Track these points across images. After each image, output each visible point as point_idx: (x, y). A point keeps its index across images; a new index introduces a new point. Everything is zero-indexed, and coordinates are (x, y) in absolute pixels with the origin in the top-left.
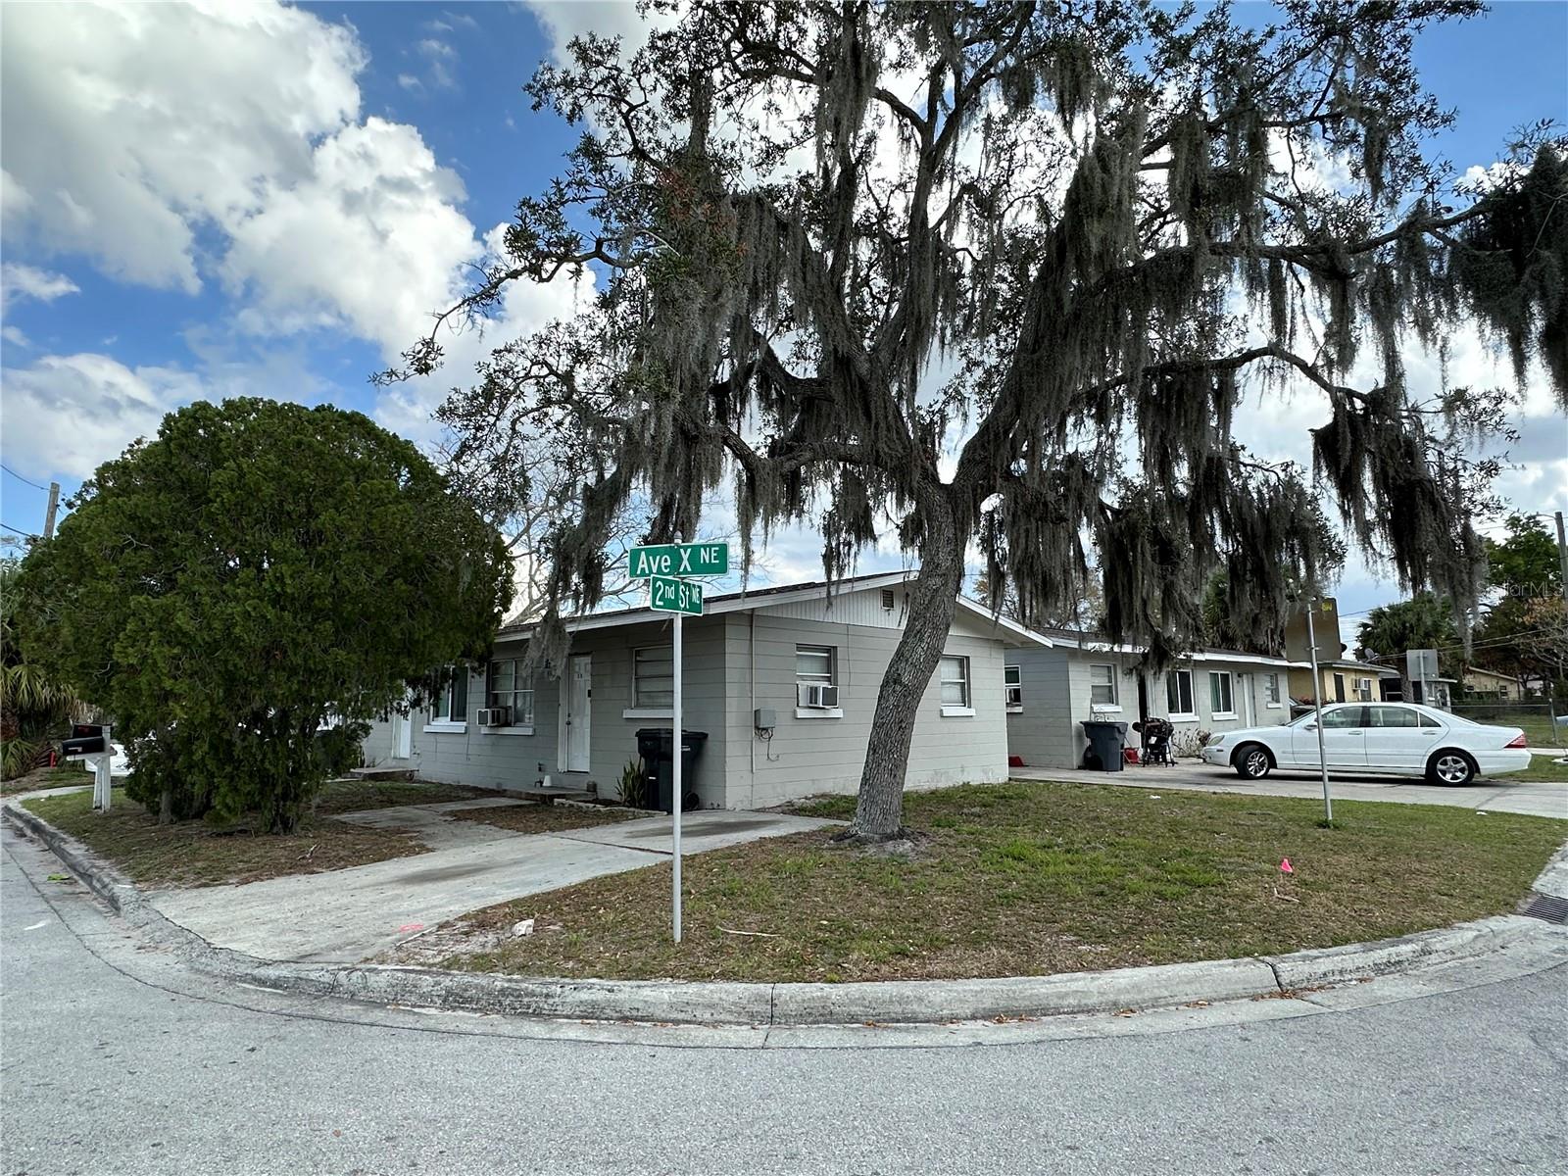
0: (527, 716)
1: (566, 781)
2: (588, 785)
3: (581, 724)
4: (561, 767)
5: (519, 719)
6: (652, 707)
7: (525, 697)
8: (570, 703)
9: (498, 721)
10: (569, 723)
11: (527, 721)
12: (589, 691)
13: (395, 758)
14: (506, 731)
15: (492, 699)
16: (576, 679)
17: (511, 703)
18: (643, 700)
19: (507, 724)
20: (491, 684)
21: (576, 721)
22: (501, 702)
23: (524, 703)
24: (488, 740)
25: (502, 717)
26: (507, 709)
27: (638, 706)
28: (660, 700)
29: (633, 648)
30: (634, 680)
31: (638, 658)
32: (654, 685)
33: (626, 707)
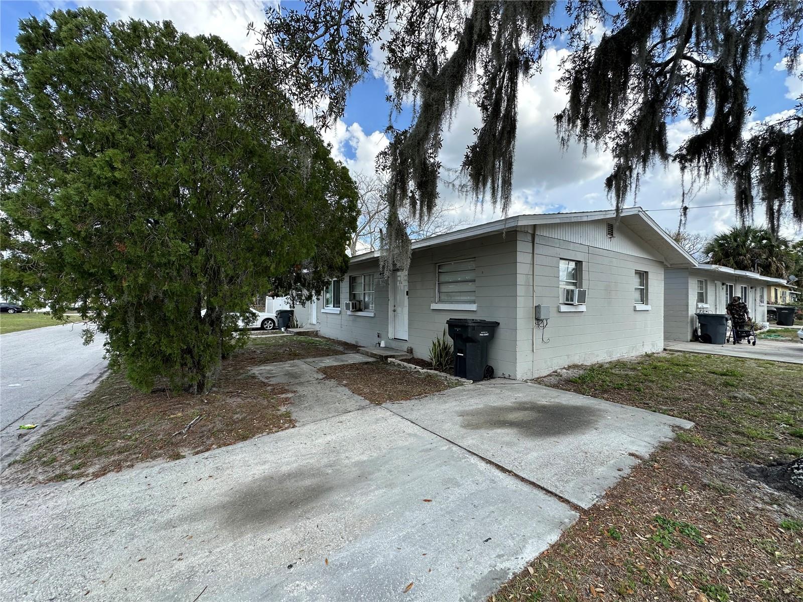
0: (371, 305)
1: (394, 345)
2: (408, 350)
3: (402, 312)
4: (391, 336)
5: (366, 307)
6: (451, 302)
7: (369, 296)
8: (395, 299)
9: (356, 308)
10: (394, 311)
11: (371, 308)
12: (407, 292)
13: (310, 324)
14: (360, 314)
15: (353, 296)
16: (398, 285)
17: (362, 298)
18: (443, 297)
19: (360, 310)
20: (352, 288)
21: (399, 310)
22: (357, 298)
23: (369, 299)
24: (351, 318)
25: (358, 306)
26: (360, 302)
27: (440, 301)
28: (456, 298)
29: (436, 263)
30: (437, 285)
31: (440, 271)
32: (452, 288)
33: (432, 302)
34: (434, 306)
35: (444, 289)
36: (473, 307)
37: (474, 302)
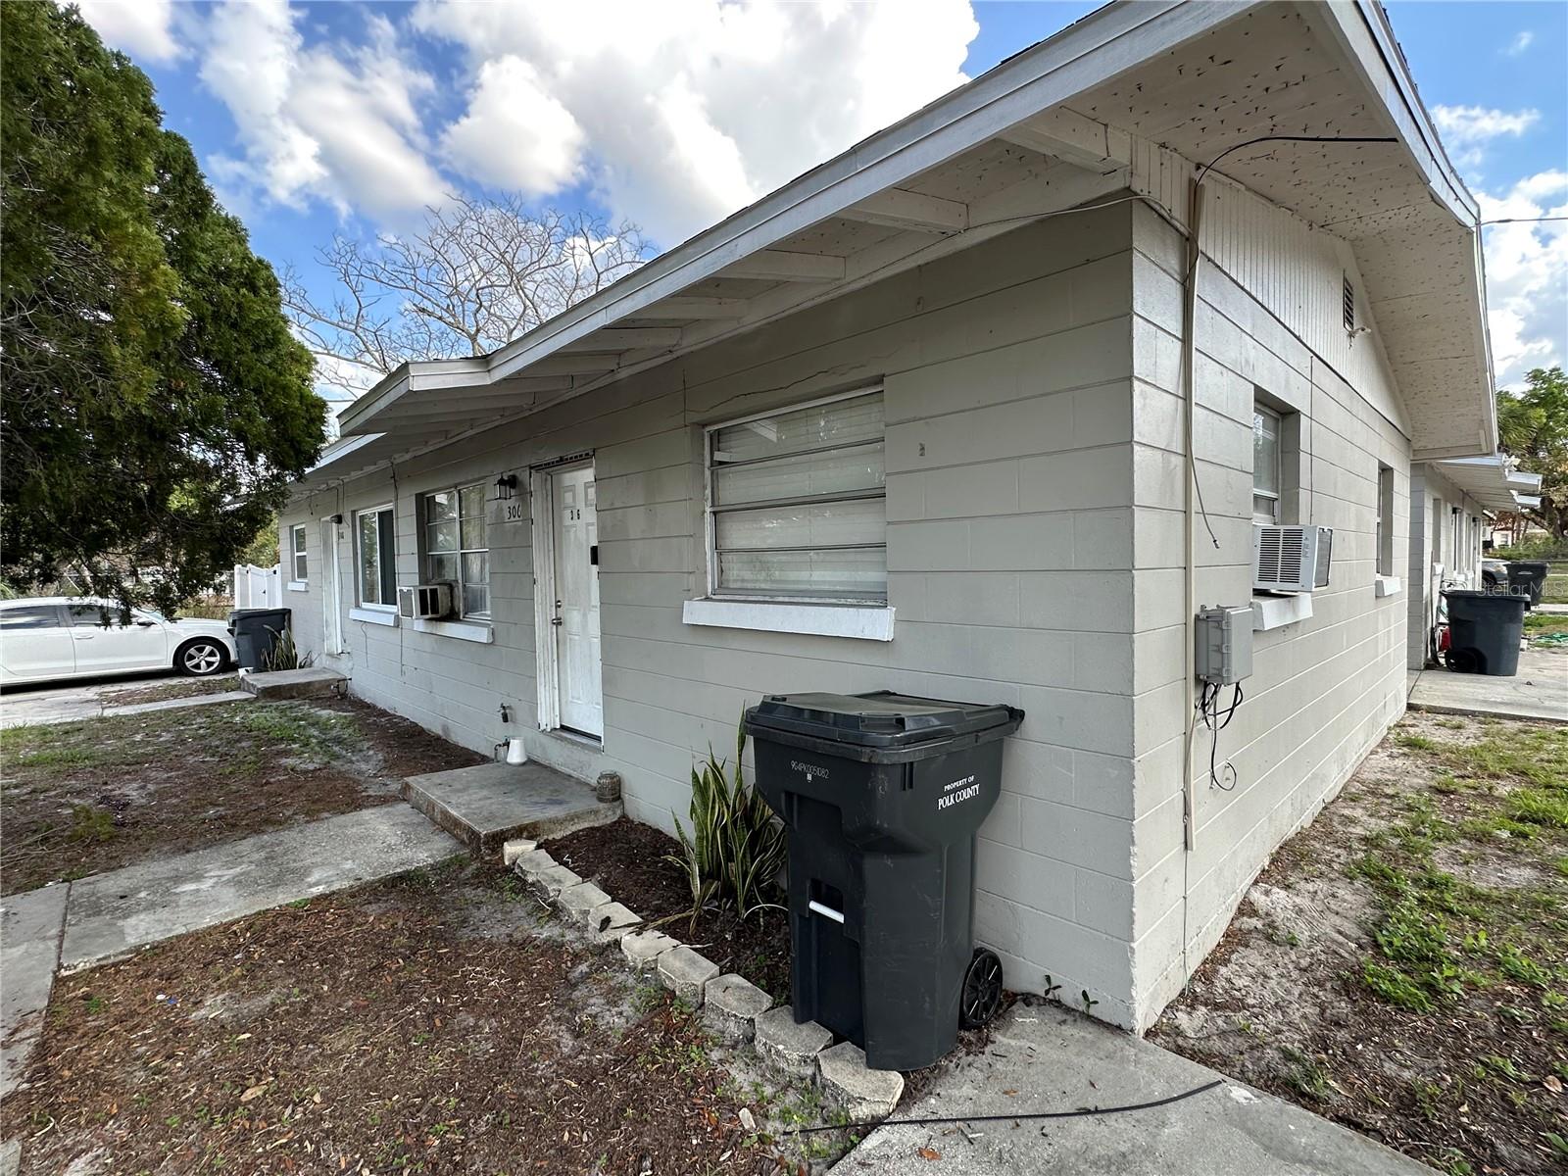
0: (485, 602)
1: (558, 755)
3: (583, 624)
4: (547, 718)
8: (558, 576)
9: (435, 610)
10: (558, 622)
11: (482, 611)
12: (594, 550)
13: (328, 656)
14: (450, 629)
15: (431, 563)
16: (567, 522)
17: (459, 574)
18: (737, 572)
19: (452, 616)
20: (425, 536)
21: (573, 618)
22: (447, 572)
23: (481, 577)
24: (428, 641)
25: (446, 603)
26: (449, 585)
27: (723, 591)
28: (792, 575)
29: (704, 426)
30: (708, 518)
31: (719, 456)
32: (772, 530)
33: (689, 594)
34: (698, 612)
35: (742, 534)
36: (878, 624)
37: (878, 598)
